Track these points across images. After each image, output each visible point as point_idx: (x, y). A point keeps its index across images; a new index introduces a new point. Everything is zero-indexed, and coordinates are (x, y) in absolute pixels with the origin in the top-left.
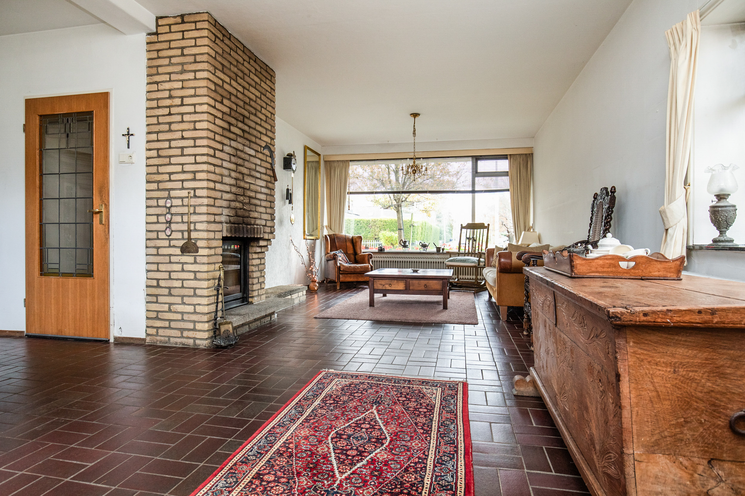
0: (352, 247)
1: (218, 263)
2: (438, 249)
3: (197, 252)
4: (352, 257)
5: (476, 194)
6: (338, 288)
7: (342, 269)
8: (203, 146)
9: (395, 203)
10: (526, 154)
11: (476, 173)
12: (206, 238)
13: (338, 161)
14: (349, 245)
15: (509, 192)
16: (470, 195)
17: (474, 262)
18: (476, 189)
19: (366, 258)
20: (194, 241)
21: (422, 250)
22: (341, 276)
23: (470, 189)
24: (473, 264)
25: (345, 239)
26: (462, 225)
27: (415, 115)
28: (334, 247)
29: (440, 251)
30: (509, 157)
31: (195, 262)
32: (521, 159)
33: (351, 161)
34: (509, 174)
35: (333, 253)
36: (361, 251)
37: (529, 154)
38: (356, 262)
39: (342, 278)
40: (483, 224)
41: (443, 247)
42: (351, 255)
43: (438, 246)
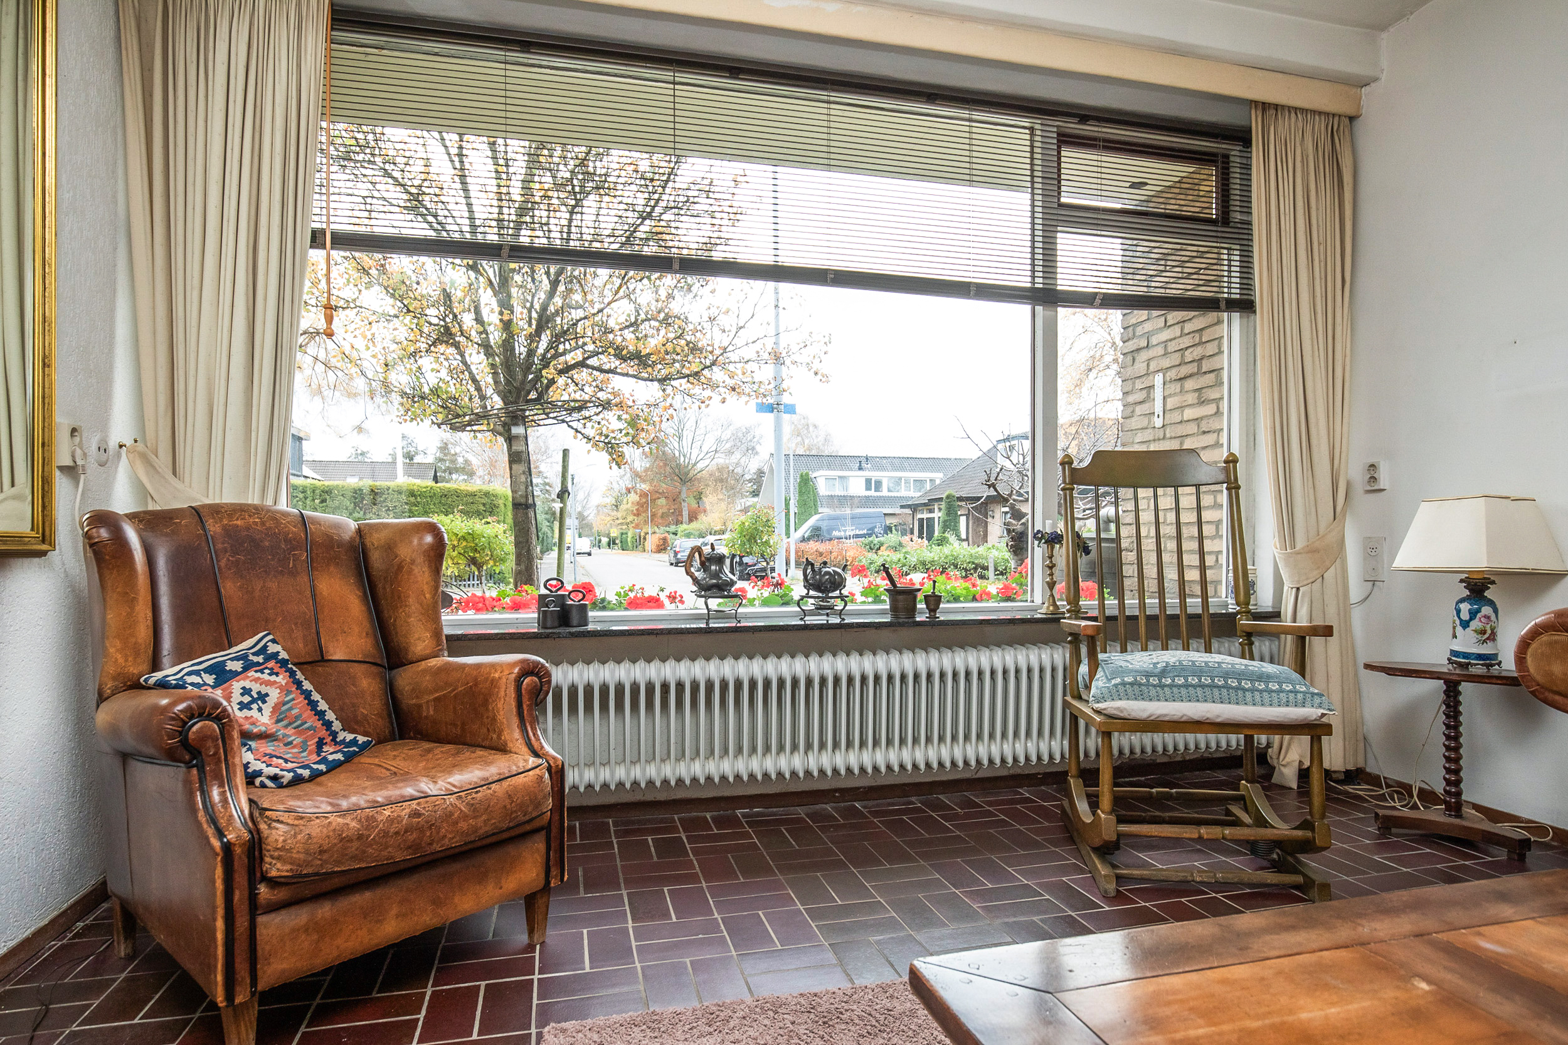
4: (367, 683)
10: (1329, 116)
19: (504, 704)
21: (813, 611)
22: (268, 931)
37: (1342, 117)
42: (358, 669)
43: (901, 583)
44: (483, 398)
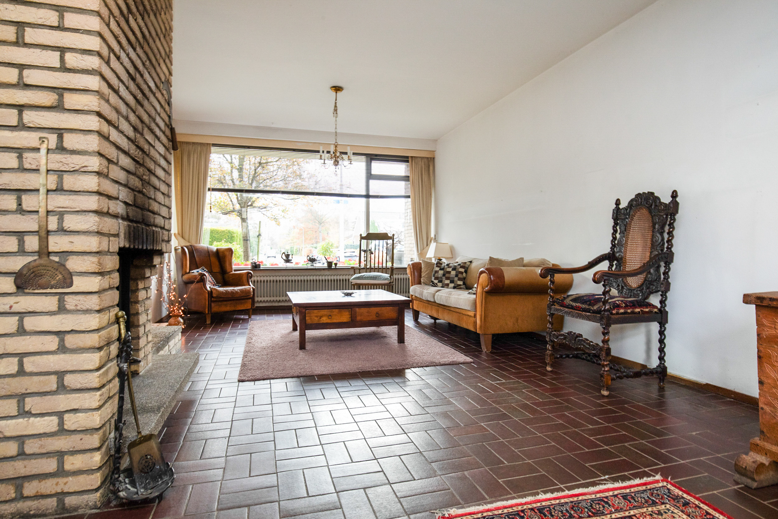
0: (217, 263)
1: (113, 306)
2: (330, 264)
3: (71, 285)
4: (220, 276)
5: (371, 200)
6: (208, 322)
7: (214, 295)
8: (88, 32)
9: (238, 207)
10: (427, 158)
11: (370, 176)
12: (95, 250)
13: (194, 143)
14: (214, 260)
15: (409, 200)
16: (364, 200)
17: (386, 279)
18: (371, 194)
19: (245, 279)
20: (57, 259)
21: (309, 266)
22: (213, 305)
23: (364, 193)
24: (387, 282)
25: (208, 253)
26: (361, 235)
27: (337, 89)
28: (194, 265)
29: (331, 266)
30: (410, 160)
31: (62, 309)
32: (423, 163)
33: (215, 145)
34: (411, 179)
35: (195, 272)
36: (232, 268)
37: (431, 158)
38: (225, 284)
39: (216, 308)
40: (386, 234)
41: (335, 262)
42: (218, 274)
43: (329, 260)
44: (233, 205)
